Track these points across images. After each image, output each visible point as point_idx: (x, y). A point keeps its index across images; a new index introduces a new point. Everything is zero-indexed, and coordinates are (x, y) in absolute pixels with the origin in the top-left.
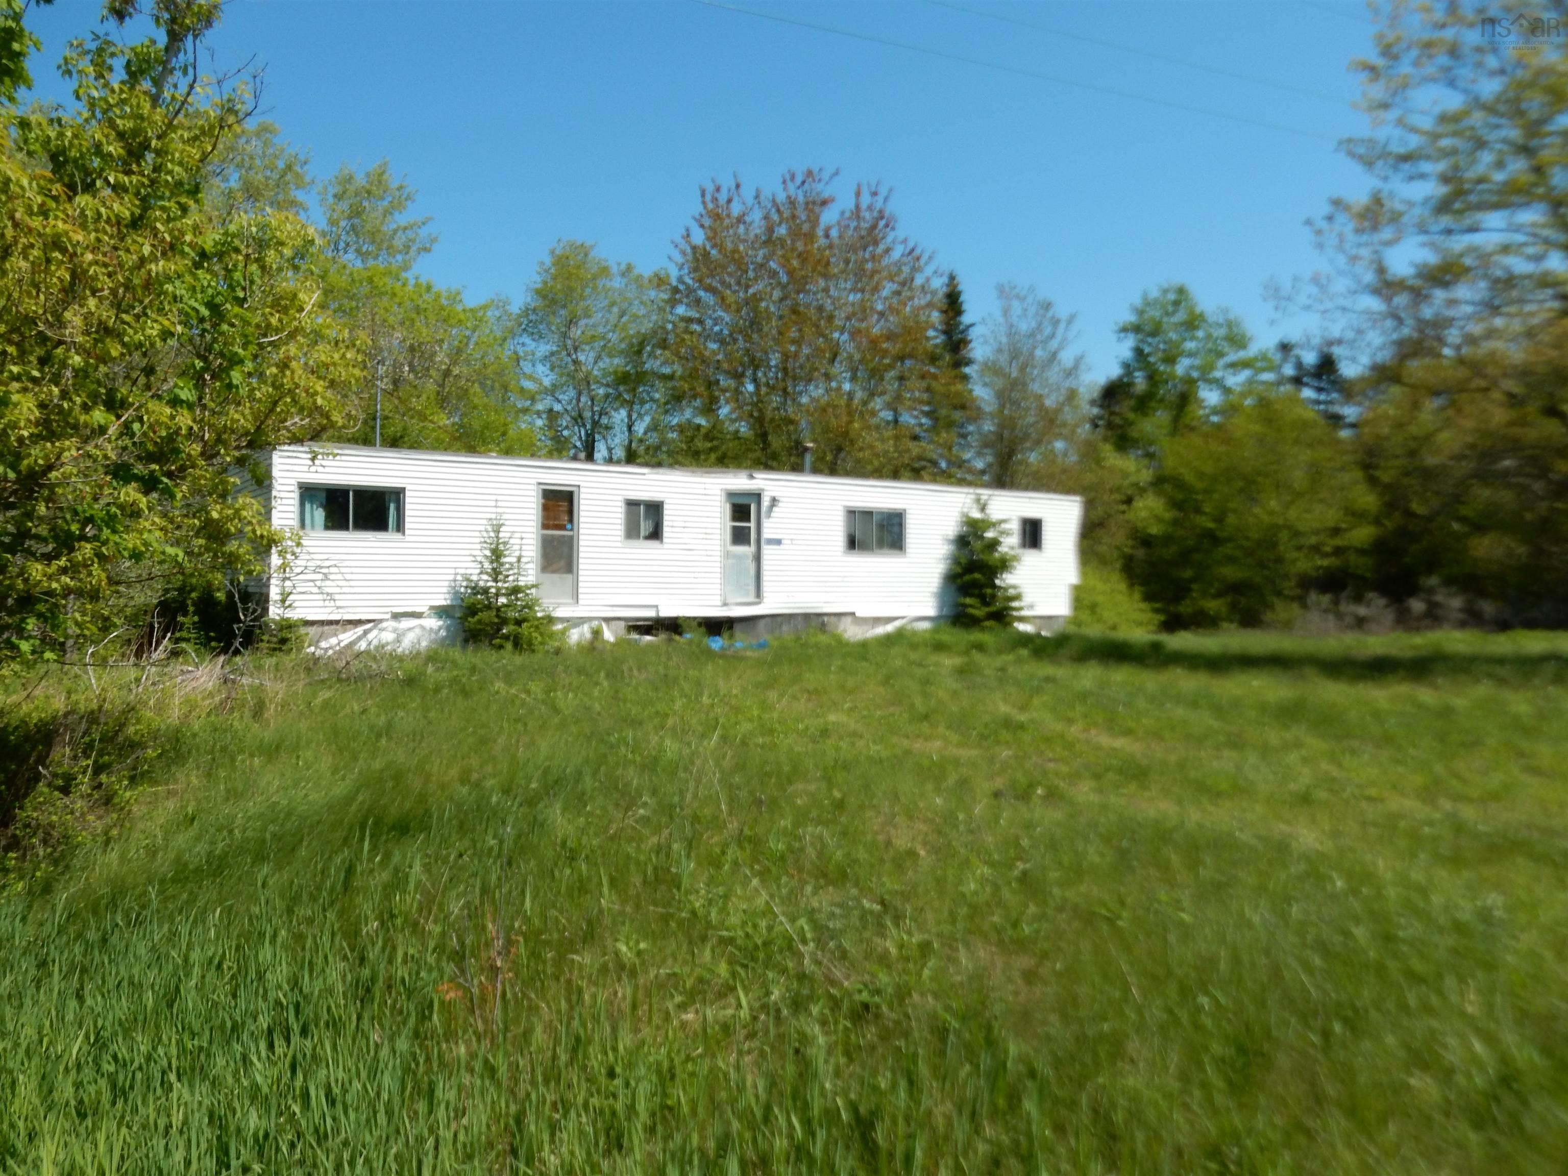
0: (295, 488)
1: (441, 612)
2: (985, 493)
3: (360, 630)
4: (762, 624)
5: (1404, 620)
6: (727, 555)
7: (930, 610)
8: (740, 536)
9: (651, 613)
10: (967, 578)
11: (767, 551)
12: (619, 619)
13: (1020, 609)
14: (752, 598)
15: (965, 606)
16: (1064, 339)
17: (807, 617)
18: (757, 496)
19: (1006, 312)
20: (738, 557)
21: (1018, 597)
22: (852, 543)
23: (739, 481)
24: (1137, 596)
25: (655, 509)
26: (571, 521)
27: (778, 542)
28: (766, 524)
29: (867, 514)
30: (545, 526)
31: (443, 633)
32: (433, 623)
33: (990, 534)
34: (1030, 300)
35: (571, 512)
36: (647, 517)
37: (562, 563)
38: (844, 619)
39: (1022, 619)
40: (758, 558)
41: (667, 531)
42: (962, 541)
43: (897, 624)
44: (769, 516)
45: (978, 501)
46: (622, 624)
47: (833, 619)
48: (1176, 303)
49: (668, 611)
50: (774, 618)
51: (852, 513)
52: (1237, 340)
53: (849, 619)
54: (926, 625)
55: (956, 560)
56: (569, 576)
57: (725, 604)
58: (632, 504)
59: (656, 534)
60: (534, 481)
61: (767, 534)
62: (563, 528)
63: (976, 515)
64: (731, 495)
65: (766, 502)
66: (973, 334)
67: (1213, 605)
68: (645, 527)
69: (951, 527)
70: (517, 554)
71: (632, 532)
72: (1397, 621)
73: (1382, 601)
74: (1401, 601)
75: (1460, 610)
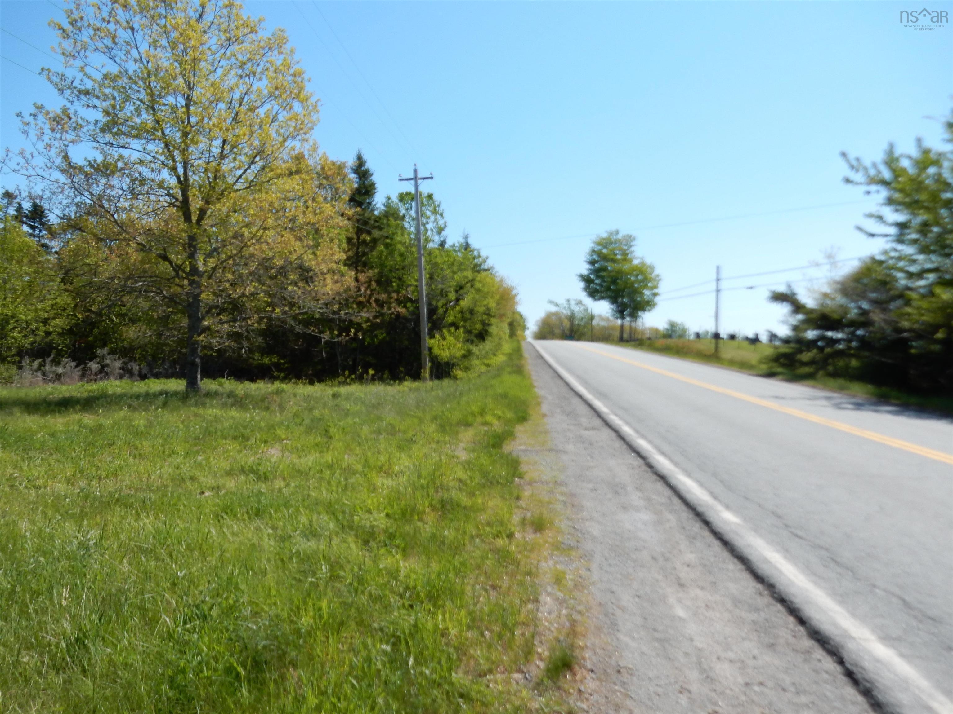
5: (85, 376)
72: (83, 376)
73: (73, 364)
74: (86, 364)
75: (120, 368)
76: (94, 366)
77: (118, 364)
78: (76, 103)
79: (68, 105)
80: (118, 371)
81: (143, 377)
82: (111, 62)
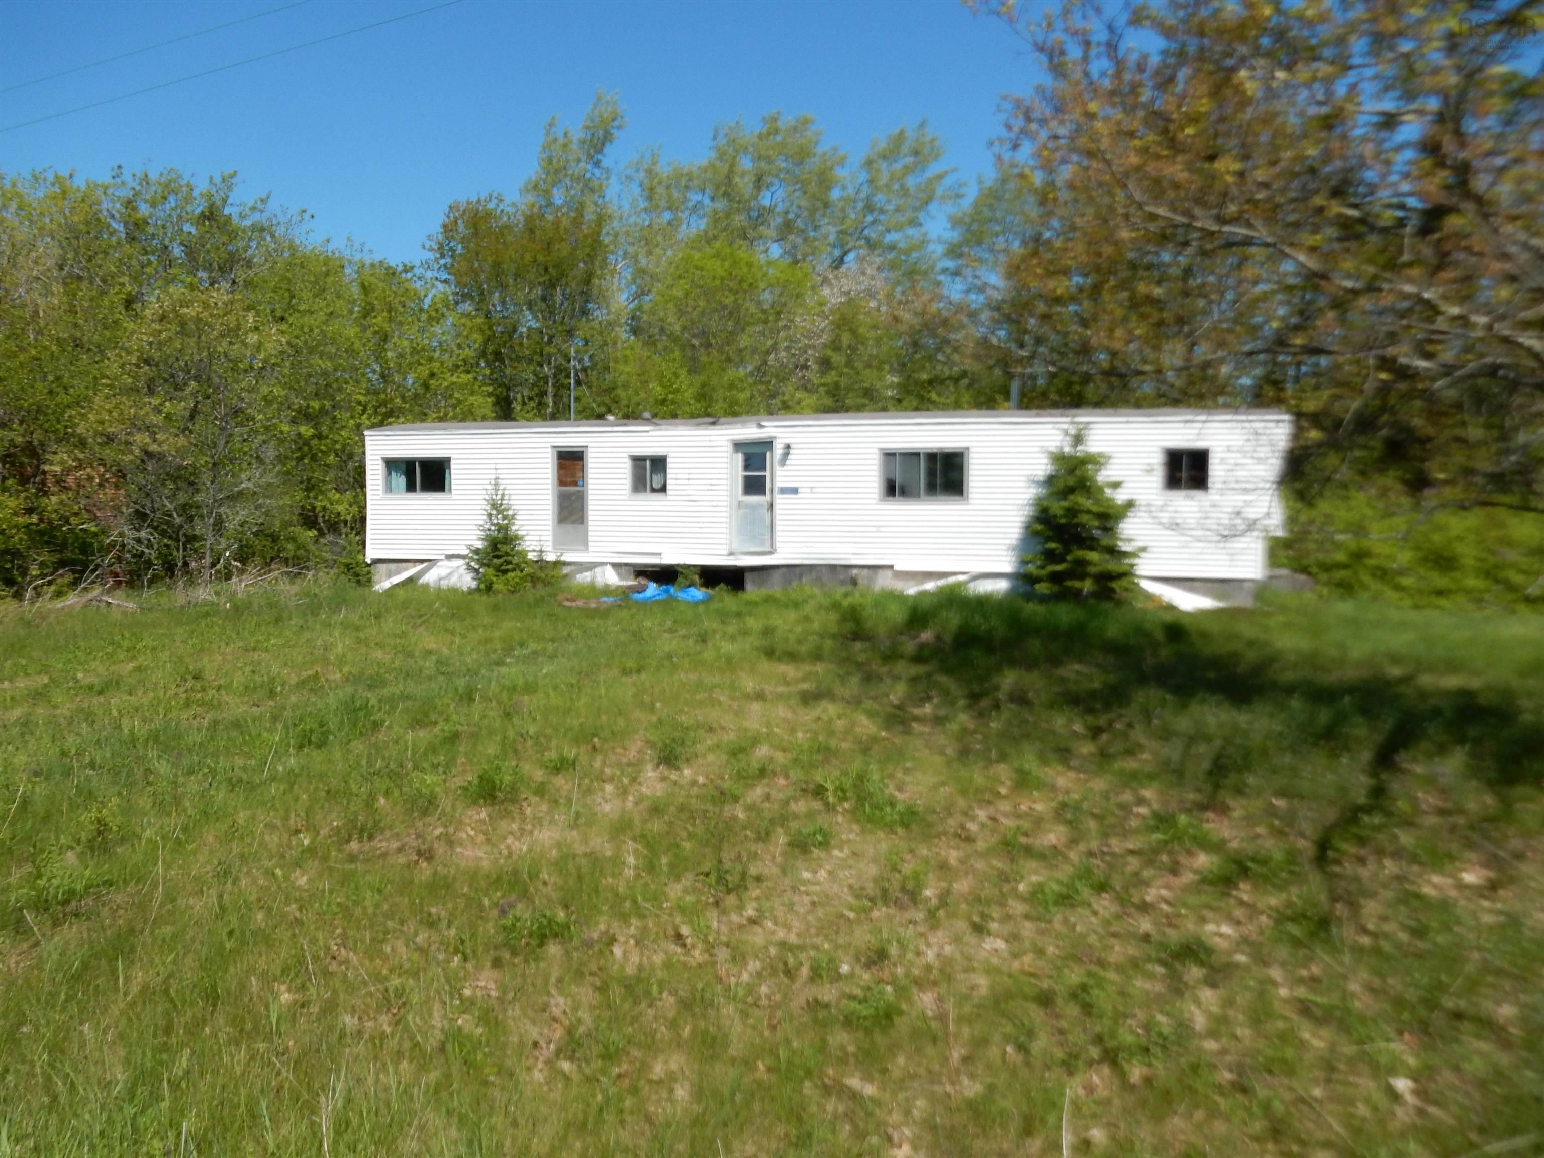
0: (380, 462)
3: (419, 567)
4: (776, 576)
6: (740, 504)
7: (1007, 565)
8: (754, 486)
9: (656, 561)
11: (781, 501)
12: (626, 565)
14: (763, 549)
17: (833, 568)
18: (768, 444)
20: (753, 507)
22: (892, 489)
23: (749, 431)
25: (659, 463)
26: (581, 477)
27: (791, 491)
28: (779, 472)
29: (912, 456)
30: (559, 483)
35: (580, 469)
36: (652, 470)
37: (574, 514)
38: (881, 573)
40: (771, 506)
41: (671, 484)
44: (783, 465)
45: (1073, 434)
46: (630, 570)
47: (866, 572)
49: (669, 559)
50: (793, 571)
51: (889, 456)
53: (889, 573)
56: (580, 527)
57: (731, 554)
58: (638, 461)
59: (661, 487)
60: (549, 445)
61: (780, 483)
62: (574, 484)
63: (1071, 449)
64: (738, 446)
65: (778, 450)
68: (652, 480)
71: (637, 487)
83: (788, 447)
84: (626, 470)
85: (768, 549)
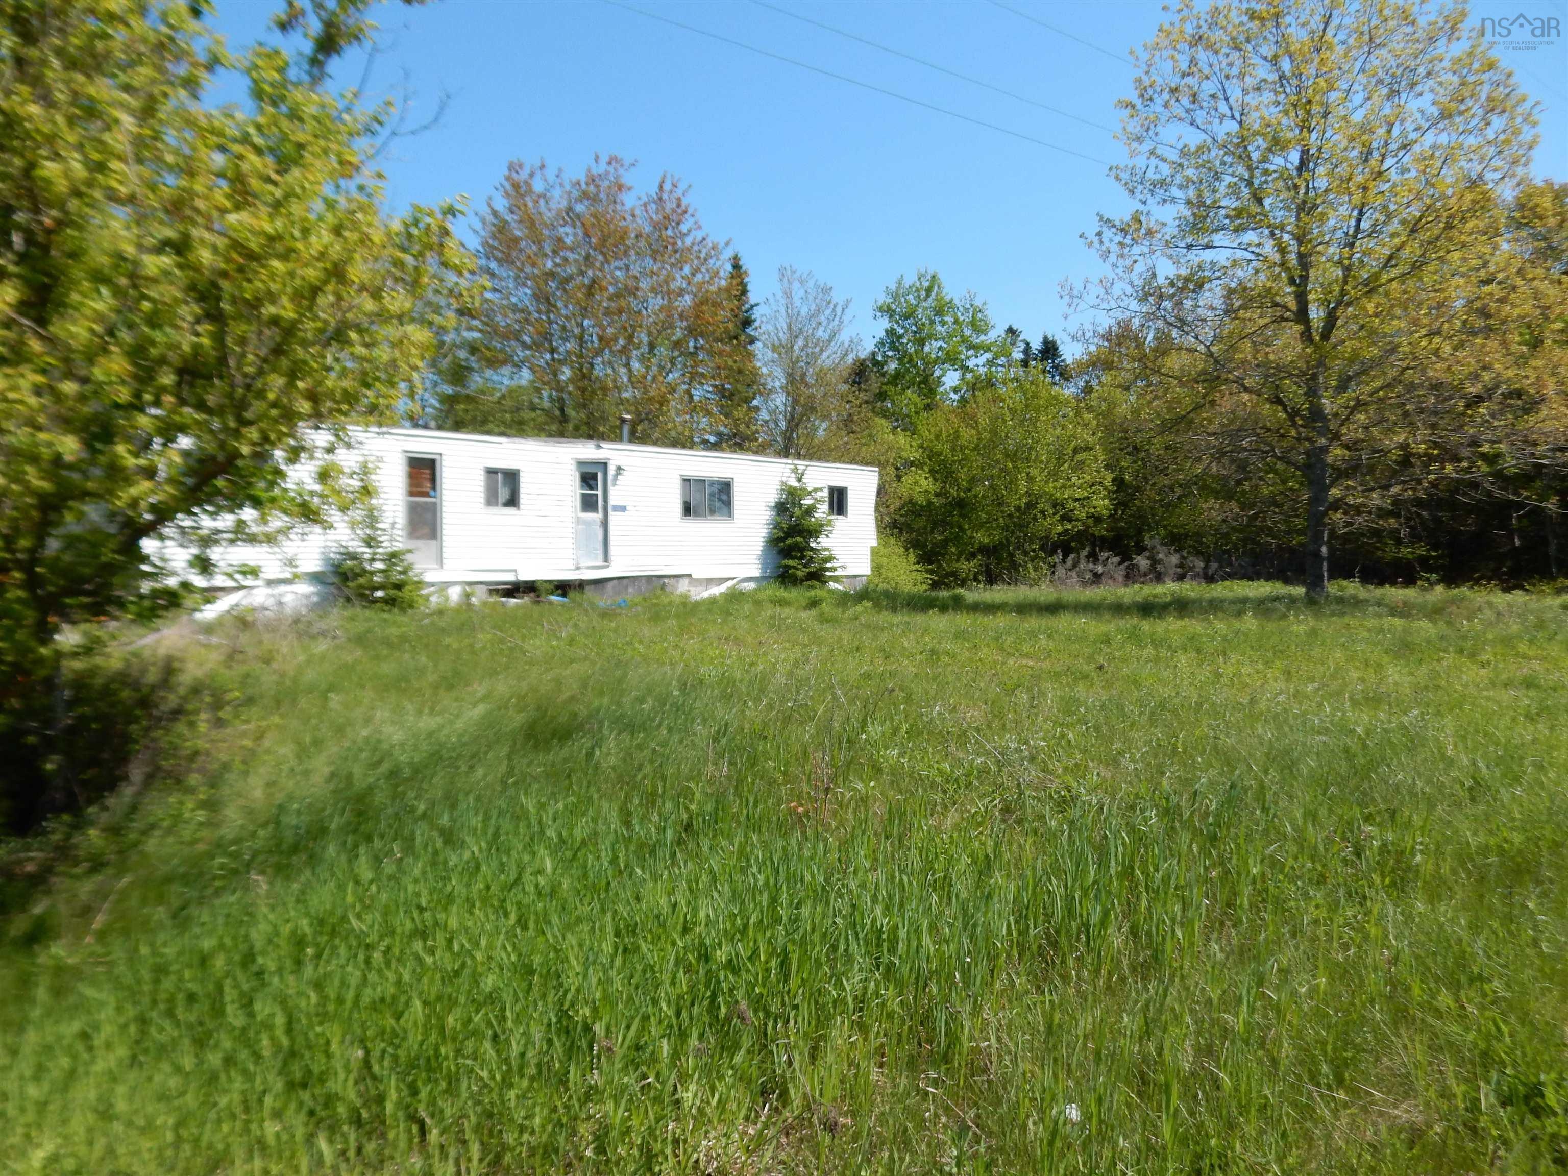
1: (316, 578)
2: (801, 464)
3: (237, 595)
4: (610, 586)
5: (1131, 576)
6: (578, 521)
7: (755, 571)
8: (589, 504)
9: (510, 578)
10: (789, 541)
11: (613, 517)
12: (481, 583)
13: (834, 569)
14: (600, 563)
15: (788, 567)
16: (841, 322)
17: (649, 578)
18: (604, 465)
19: (788, 295)
20: (587, 523)
21: (830, 559)
22: (687, 510)
23: (587, 451)
24: (912, 558)
25: (512, 477)
26: (434, 488)
27: (623, 509)
28: (612, 491)
29: (700, 482)
30: (411, 494)
31: (315, 599)
32: (305, 588)
33: (807, 502)
34: (811, 284)
35: (433, 480)
36: (505, 484)
37: (426, 530)
38: (681, 580)
39: (836, 579)
40: (605, 524)
41: (523, 498)
42: (781, 508)
43: (730, 584)
44: (614, 485)
45: (795, 470)
46: (484, 588)
47: (672, 581)
48: (929, 291)
49: (526, 576)
50: (621, 580)
51: (686, 481)
52: (979, 326)
53: (686, 581)
54: (752, 585)
55: (777, 526)
56: (433, 542)
57: (575, 568)
58: (491, 472)
59: (513, 501)
60: (400, 449)
61: (613, 501)
62: (426, 494)
63: (794, 483)
64: (581, 464)
65: (611, 471)
66: (757, 314)
67: (965, 567)
68: (504, 493)
69: (772, 496)
70: (390, 520)
71: (491, 499)
72: (1127, 577)
73: (1116, 560)
74: (1131, 559)
75: (1177, 566)
76: (1142, 562)
77: (1175, 559)
78: (1151, 201)
79: (1141, 207)
80: (1172, 571)
81: (1210, 579)
82: (1192, 129)
83: (619, 468)
84: (479, 483)
85: (601, 563)
